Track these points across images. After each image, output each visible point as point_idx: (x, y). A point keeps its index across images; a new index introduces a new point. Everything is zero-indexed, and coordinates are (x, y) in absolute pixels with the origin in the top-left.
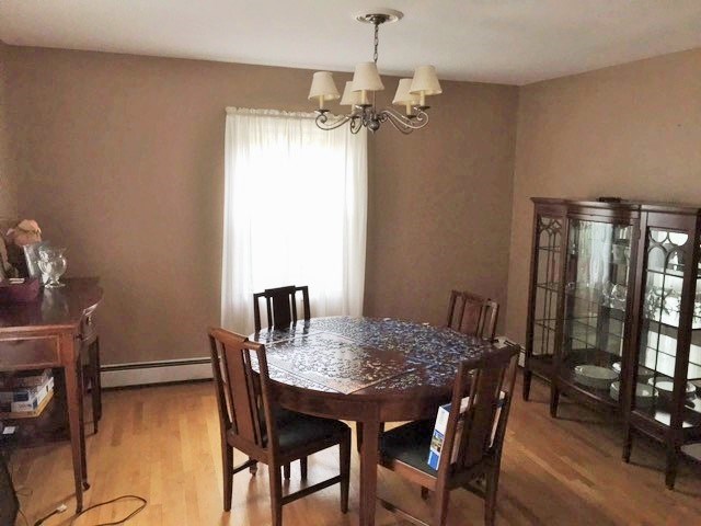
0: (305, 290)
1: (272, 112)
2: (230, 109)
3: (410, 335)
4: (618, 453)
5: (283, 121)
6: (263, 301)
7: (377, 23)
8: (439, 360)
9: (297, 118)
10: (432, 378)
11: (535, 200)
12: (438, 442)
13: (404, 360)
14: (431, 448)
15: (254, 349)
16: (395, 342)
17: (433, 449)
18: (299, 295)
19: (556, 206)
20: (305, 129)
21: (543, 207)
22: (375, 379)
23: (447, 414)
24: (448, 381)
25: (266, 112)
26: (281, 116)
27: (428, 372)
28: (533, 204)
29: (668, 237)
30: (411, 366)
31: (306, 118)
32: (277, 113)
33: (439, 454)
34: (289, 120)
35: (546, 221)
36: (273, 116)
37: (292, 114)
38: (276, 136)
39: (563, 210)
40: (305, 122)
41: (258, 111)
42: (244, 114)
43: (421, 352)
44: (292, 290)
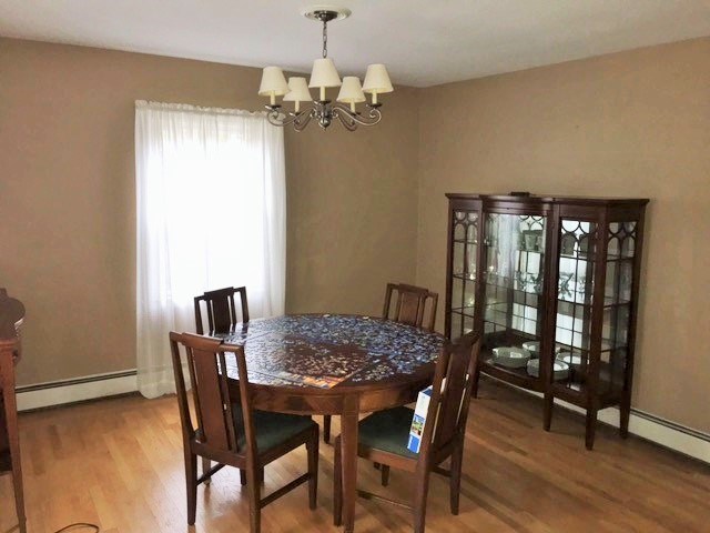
0: (243, 291)
1: (185, 106)
2: (138, 102)
3: (357, 329)
4: (540, 425)
5: (197, 117)
6: (203, 304)
7: (326, 20)
8: (397, 350)
9: (211, 113)
10: (400, 367)
11: (449, 196)
12: (418, 426)
13: (366, 353)
14: (411, 433)
15: (231, 351)
16: (346, 336)
17: (413, 434)
18: (237, 296)
19: (471, 201)
20: (221, 125)
21: (457, 202)
22: (348, 373)
23: (428, 398)
24: (415, 368)
25: (179, 106)
26: (196, 112)
27: (393, 361)
28: (448, 200)
29: (579, 226)
30: (375, 358)
31: (221, 114)
32: (191, 107)
33: (420, 438)
34: (204, 116)
35: (460, 215)
36: (187, 111)
37: (207, 110)
38: (191, 132)
39: (479, 204)
40: (220, 118)
41: (171, 105)
42: (155, 109)
43: (377, 345)
44: (230, 291)
